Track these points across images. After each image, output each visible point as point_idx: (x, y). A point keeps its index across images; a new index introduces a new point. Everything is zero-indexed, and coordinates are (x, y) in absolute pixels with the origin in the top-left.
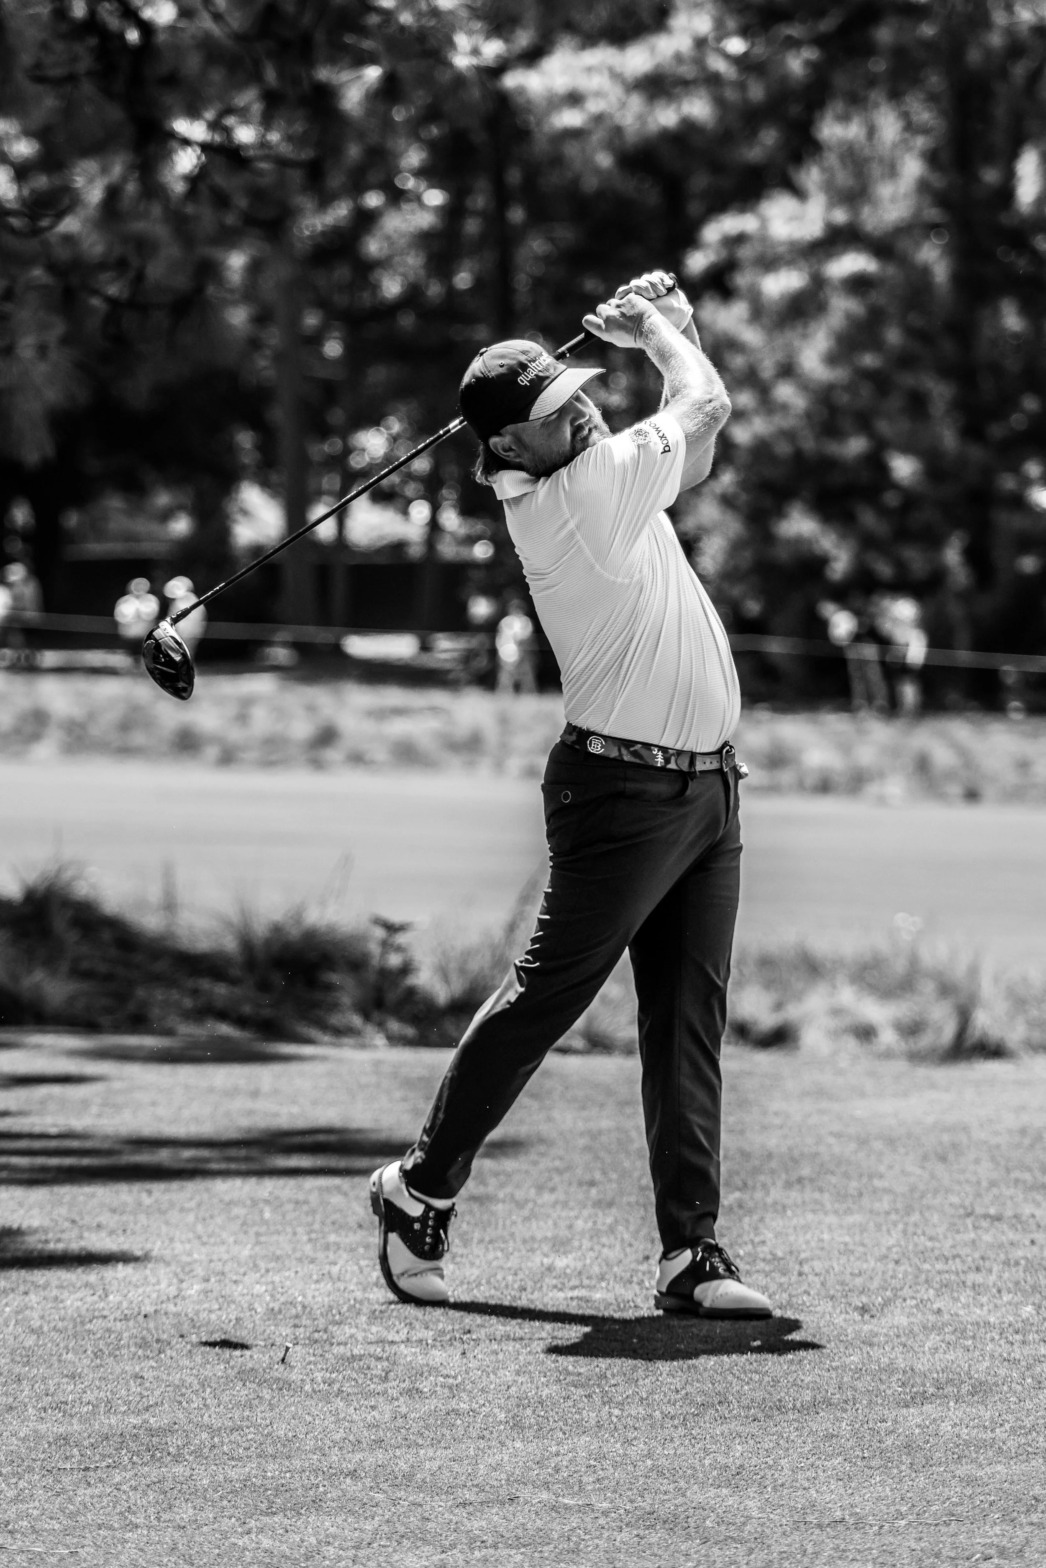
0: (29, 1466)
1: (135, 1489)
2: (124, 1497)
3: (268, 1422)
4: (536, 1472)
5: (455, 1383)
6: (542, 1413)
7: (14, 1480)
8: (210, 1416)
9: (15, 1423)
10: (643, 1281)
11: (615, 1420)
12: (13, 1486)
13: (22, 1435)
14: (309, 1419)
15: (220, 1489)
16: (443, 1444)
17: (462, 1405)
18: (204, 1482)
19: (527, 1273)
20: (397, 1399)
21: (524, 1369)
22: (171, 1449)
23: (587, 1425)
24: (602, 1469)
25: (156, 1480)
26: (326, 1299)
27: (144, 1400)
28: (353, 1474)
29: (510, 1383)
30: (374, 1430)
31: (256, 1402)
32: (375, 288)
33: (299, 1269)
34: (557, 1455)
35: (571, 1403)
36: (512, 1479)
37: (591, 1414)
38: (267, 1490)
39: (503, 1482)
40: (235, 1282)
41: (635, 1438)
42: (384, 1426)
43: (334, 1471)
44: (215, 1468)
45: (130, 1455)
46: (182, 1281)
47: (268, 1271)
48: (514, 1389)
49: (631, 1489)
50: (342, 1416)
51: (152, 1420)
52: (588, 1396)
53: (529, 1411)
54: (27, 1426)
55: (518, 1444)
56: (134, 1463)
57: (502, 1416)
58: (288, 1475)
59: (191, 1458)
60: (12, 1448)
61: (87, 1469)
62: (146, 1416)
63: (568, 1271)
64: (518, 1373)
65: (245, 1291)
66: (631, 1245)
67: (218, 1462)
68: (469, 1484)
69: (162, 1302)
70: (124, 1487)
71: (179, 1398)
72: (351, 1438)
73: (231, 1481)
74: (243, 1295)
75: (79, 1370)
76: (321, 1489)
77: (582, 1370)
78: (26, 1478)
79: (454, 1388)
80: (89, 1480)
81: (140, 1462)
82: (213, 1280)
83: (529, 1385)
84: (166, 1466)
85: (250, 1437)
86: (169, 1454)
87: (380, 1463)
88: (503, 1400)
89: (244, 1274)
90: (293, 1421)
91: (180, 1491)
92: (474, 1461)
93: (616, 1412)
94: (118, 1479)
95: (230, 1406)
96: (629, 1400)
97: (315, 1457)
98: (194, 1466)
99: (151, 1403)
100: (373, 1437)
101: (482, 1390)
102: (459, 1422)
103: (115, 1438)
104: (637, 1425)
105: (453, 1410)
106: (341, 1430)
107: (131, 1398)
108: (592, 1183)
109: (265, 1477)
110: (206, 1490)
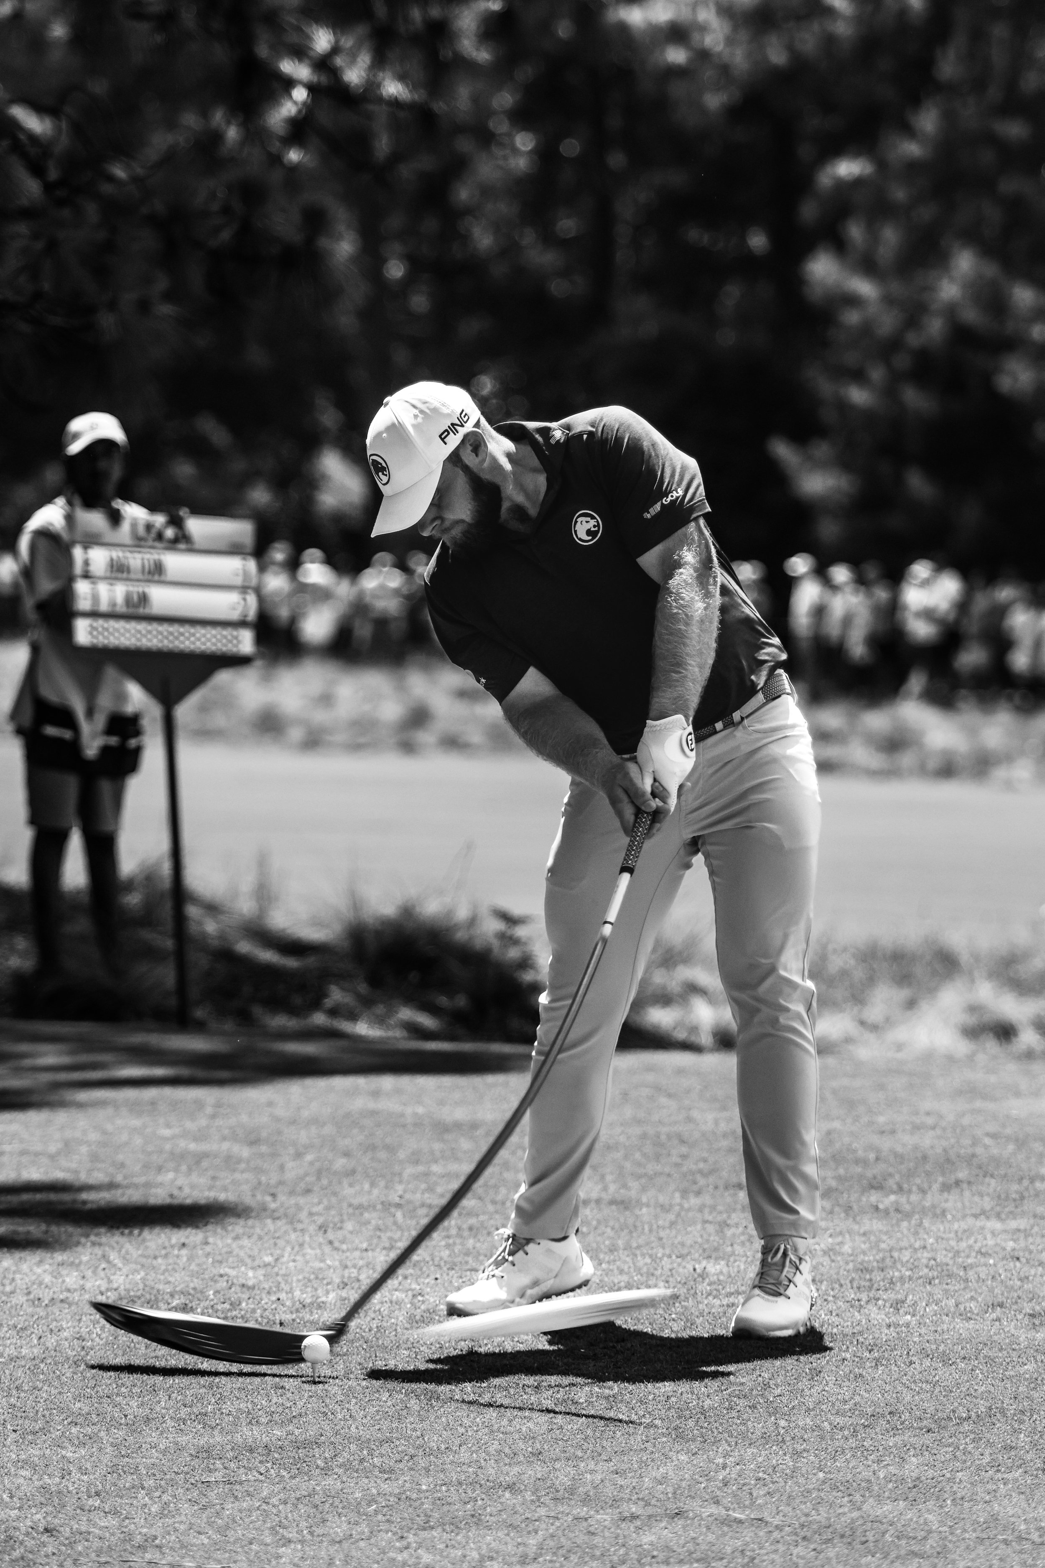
0: (172, 1479)
1: (285, 1502)
2: (274, 1511)
3: (419, 1433)
4: (703, 1485)
5: (611, 1393)
6: (706, 1425)
7: (157, 1494)
8: (357, 1428)
11: (782, 1431)
12: (157, 1500)
13: (162, 1447)
14: (462, 1430)
15: (374, 1502)
16: (603, 1457)
18: (357, 1496)
22: (319, 1462)
23: (753, 1436)
24: (773, 1482)
25: (306, 1493)
27: (287, 1411)
28: (510, 1487)
29: (670, 1394)
31: (405, 1413)
34: (724, 1467)
35: (735, 1414)
36: (679, 1492)
37: (756, 1425)
38: (422, 1503)
39: (670, 1495)
41: (805, 1450)
43: (492, 1484)
44: (366, 1481)
45: (276, 1468)
48: (673, 1399)
49: (804, 1503)
50: (496, 1427)
51: (297, 1432)
52: (753, 1407)
53: (691, 1423)
54: (167, 1438)
55: (683, 1457)
56: (281, 1476)
58: (444, 1488)
59: (341, 1471)
61: (232, 1482)
62: (291, 1427)
67: (369, 1475)
68: (634, 1497)
70: (275, 1501)
72: (507, 1450)
73: (385, 1495)
76: (480, 1503)
78: (170, 1491)
79: (611, 1399)
80: (236, 1494)
81: (288, 1475)
83: (690, 1396)
84: (315, 1479)
85: (400, 1449)
86: (317, 1467)
87: (539, 1476)
90: (444, 1433)
91: (332, 1505)
92: (638, 1474)
93: (783, 1423)
94: (266, 1492)
95: (377, 1417)
96: (796, 1411)
97: (471, 1470)
98: (345, 1479)
99: (294, 1414)
100: (529, 1449)
103: (260, 1450)
104: (806, 1437)
106: (496, 1442)
109: (420, 1491)
110: (359, 1504)
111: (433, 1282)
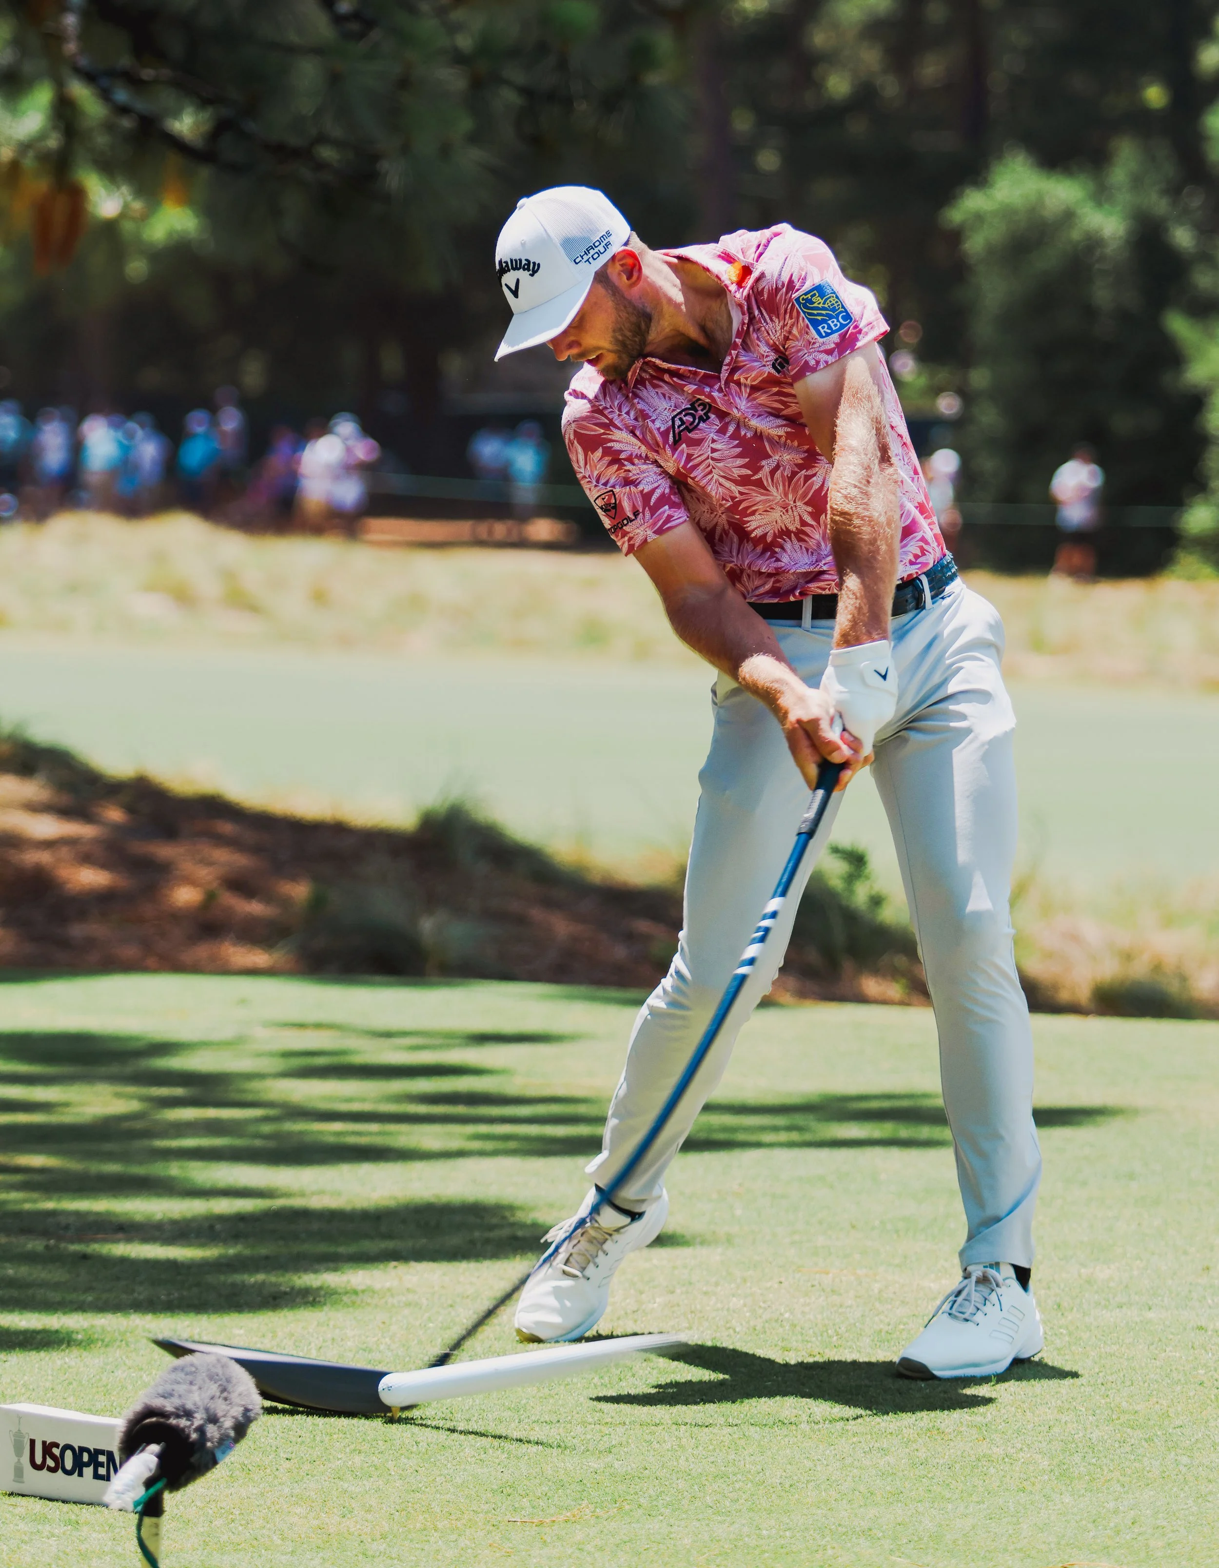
0: (470, 1520)
1: (601, 1549)
2: (588, 1559)
3: (759, 1468)
4: (1092, 1534)
5: (984, 1421)
6: (1094, 1461)
7: (453, 1537)
8: (687, 1460)
9: (449, 1465)
10: (1204, 1297)
11: (1184, 1470)
12: (452, 1544)
13: (459, 1481)
14: (809, 1464)
15: (706, 1550)
16: (974, 1498)
17: (995, 1449)
18: (686, 1541)
19: (1062, 1286)
20: (915, 1441)
21: (1067, 1406)
22: (642, 1500)
23: (1150, 1475)
24: (1173, 1531)
25: (627, 1539)
26: (819, 1317)
27: (605, 1439)
28: (867, 1533)
29: (1051, 1423)
30: (890, 1479)
31: (742, 1442)
32: (819, 85)
33: (782, 1279)
34: (1116, 1512)
35: (1128, 1448)
36: (1063, 1542)
37: (1153, 1462)
38: (764, 1552)
39: (1053, 1546)
40: (706, 1293)
41: (1211, 1493)
42: (901, 1474)
43: (844, 1530)
44: (697, 1524)
45: (592, 1507)
46: (641, 1293)
47: (745, 1280)
48: (1056, 1430)
49: (1210, 1557)
50: (849, 1461)
51: (617, 1464)
52: (1149, 1440)
53: (1077, 1458)
54: (465, 1470)
55: (1067, 1499)
56: (597, 1517)
57: (1045, 1463)
58: (788, 1533)
59: (667, 1512)
60: (448, 1497)
61: (541, 1523)
62: (610, 1458)
63: (1112, 1284)
64: (1060, 1410)
65: (719, 1305)
66: (1185, 1253)
67: (700, 1517)
68: (1011, 1548)
69: (619, 1319)
70: (589, 1547)
71: (648, 1438)
72: (862, 1488)
73: (718, 1541)
74: (718, 1310)
75: (524, 1401)
76: (830, 1552)
77: (1137, 1408)
78: (467, 1533)
79: (984, 1428)
80: (545, 1537)
81: (606, 1516)
82: (678, 1291)
83: (1075, 1425)
84: (638, 1521)
85: (737, 1486)
86: (640, 1506)
87: (899, 1520)
88: (1044, 1444)
89: (717, 1284)
90: (789, 1467)
91: (656, 1553)
92: (1015, 1519)
93: (1185, 1460)
94: (579, 1536)
95: (711, 1448)
96: (1199, 1445)
97: (819, 1511)
98: (672, 1521)
99: (614, 1443)
100: (888, 1488)
101: (1018, 1432)
102: (992, 1471)
103: (573, 1486)
104: (1211, 1477)
105: (984, 1456)
106: (849, 1479)
107: (589, 1437)
108: (1131, 1176)
109: (760, 1537)
110: (689, 1551)
111: (776, 1286)
